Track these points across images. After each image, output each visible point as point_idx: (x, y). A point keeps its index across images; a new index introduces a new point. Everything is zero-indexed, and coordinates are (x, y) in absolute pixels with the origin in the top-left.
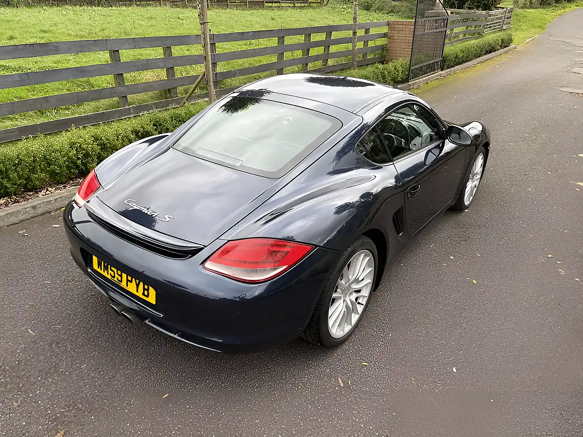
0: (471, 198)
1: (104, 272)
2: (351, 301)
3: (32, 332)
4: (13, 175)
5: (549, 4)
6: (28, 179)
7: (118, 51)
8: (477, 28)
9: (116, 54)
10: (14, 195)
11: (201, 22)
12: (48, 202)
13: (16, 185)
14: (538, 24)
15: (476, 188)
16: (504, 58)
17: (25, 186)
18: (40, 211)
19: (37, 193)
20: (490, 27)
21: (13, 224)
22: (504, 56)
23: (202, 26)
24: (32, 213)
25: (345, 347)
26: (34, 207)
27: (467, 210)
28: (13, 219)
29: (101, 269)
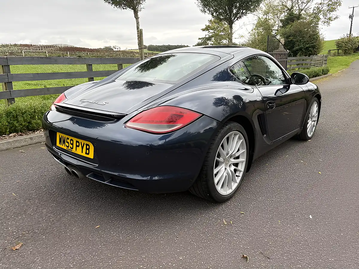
0: (312, 133)
1: (63, 145)
2: (231, 171)
3: (14, 194)
4: (20, 119)
5: (350, 54)
6: (30, 123)
7: (92, 65)
8: (306, 65)
9: (90, 66)
10: (20, 132)
11: (140, 48)
12: (40, 136)
13: (22, 125)
14: (344, 64)
15: (315, 127)
16: (325, 79)
17: (28, 127)
18: (34, 141)
19: (34, 132)
20: (314, 65)
21: (16, 148)
22: (324, 79)
23: (140, 50)
24: (30, 142)
25: (228, 203)
26: (31, 138)
27: (310, 140)
28: (17, 144)
29: (61, 145)
